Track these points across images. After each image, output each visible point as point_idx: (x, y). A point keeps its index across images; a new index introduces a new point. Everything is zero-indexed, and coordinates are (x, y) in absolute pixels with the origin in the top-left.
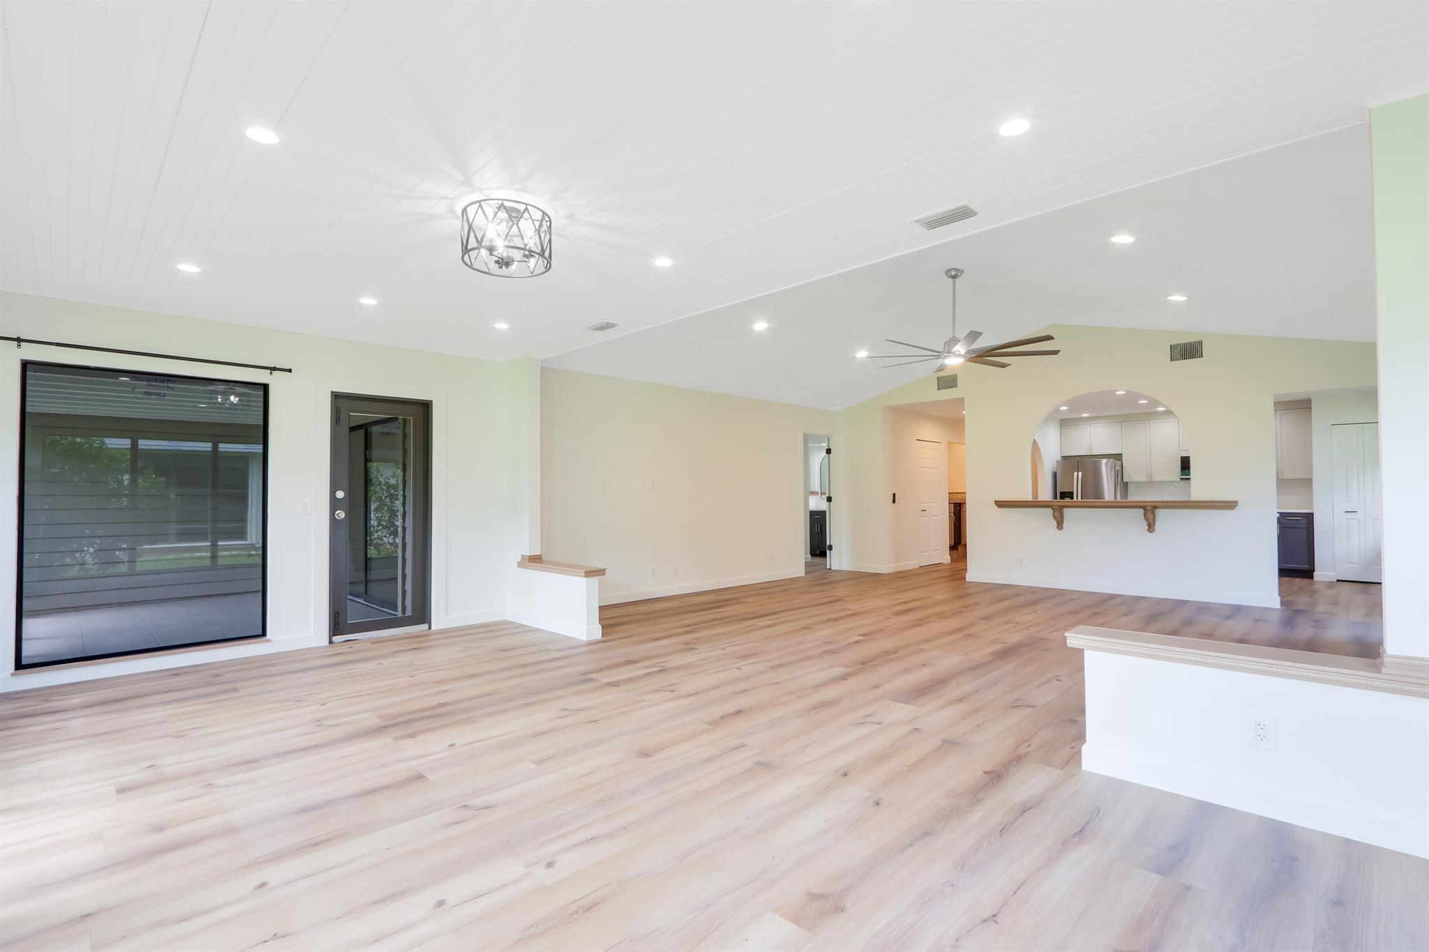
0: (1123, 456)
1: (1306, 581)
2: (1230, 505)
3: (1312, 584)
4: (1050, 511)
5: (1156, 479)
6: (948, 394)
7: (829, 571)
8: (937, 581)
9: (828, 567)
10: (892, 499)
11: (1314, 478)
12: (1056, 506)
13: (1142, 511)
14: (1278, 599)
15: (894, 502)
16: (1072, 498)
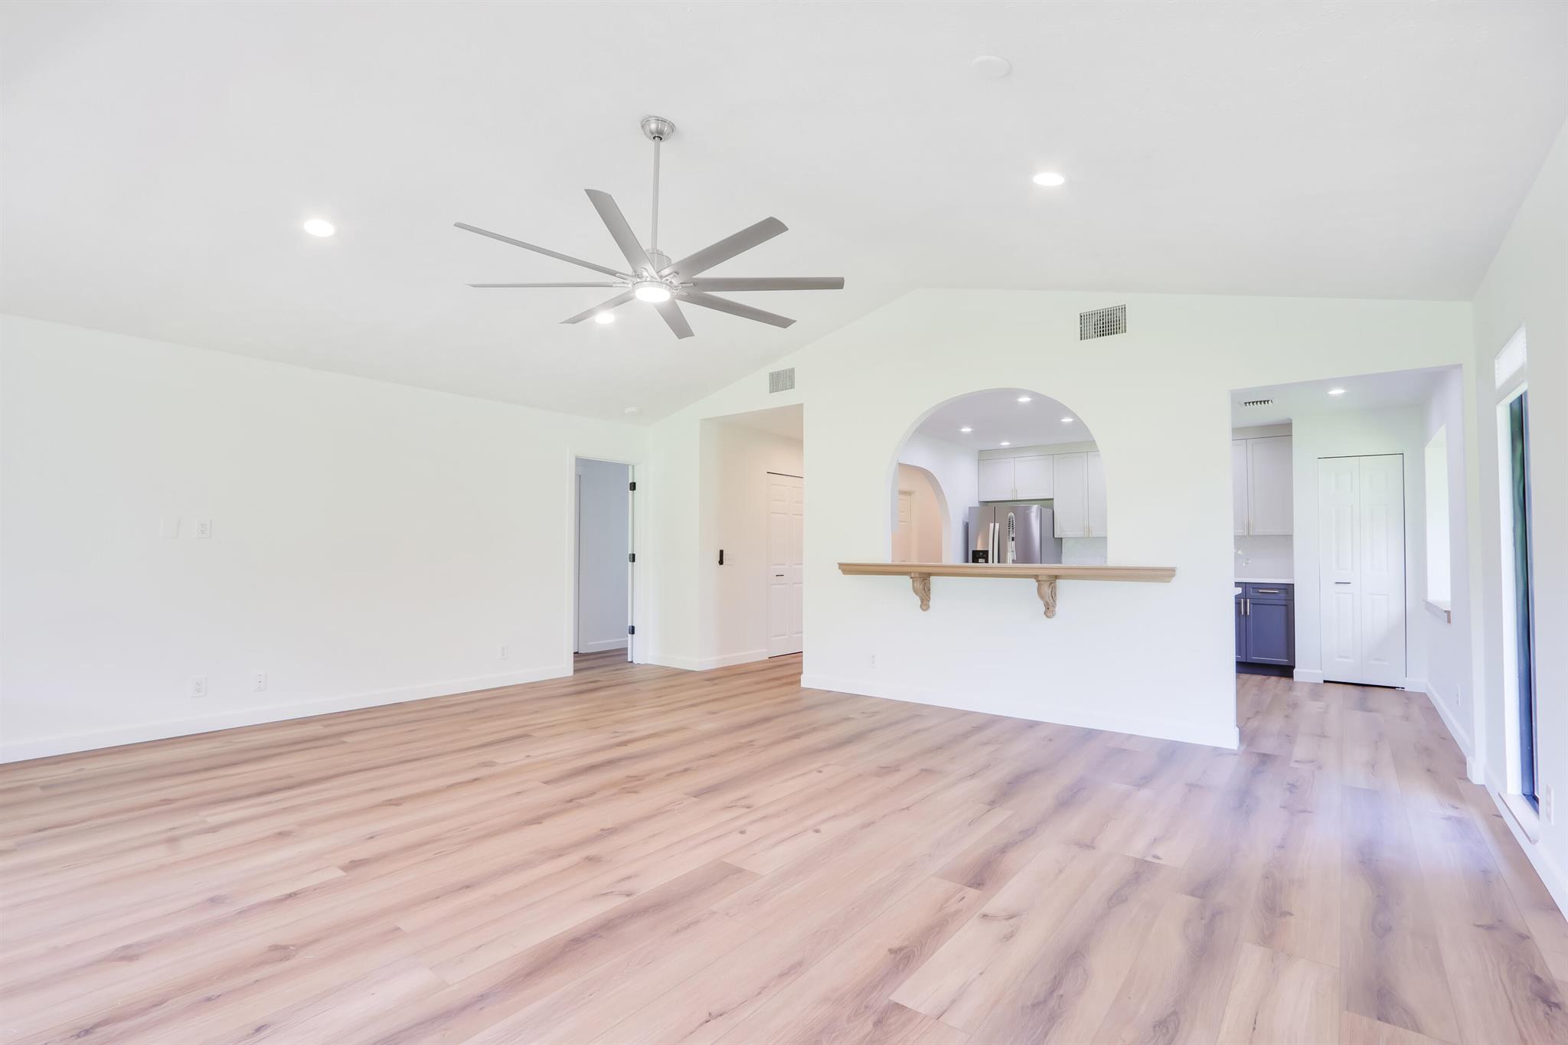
0: (1055, 502)
1: (1284, 680)
2: (1165, 574)
3: (1290, 689)
4: (906, 581)
5: (1094, 533)
6: (785, 399)
7: (629, 665)
8: (771, 684)
9: (630, 659)
10: (719, 559)
11: (1294, 534)
12: (915, 572)
13: (1033, 583)
14: (1235, 732)
15: (721, 562)
16: (987, 562)
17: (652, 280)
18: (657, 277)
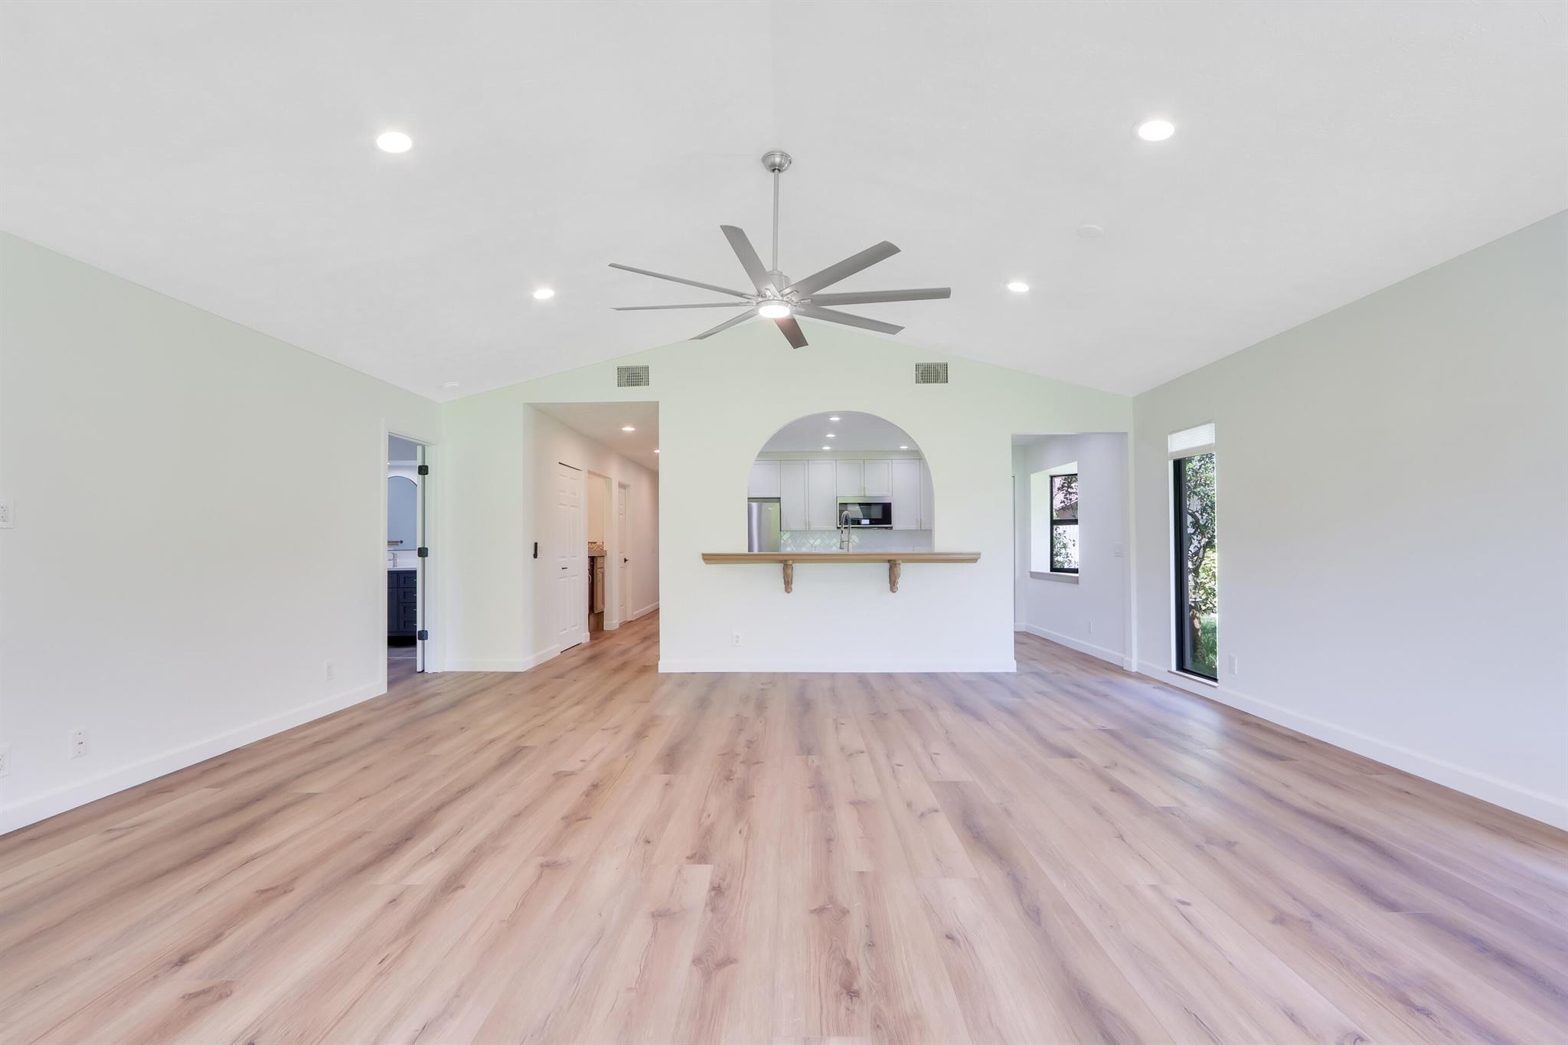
0: (782, 500)
2: (973, 559)
5: (814, 527)
7: (420, 673)
9: (419, 669)
10: (533, 553)
12: (788, 560)
13: (886, 566)
15: (535, 556)
17: (775, 299)
18: (779, 296)
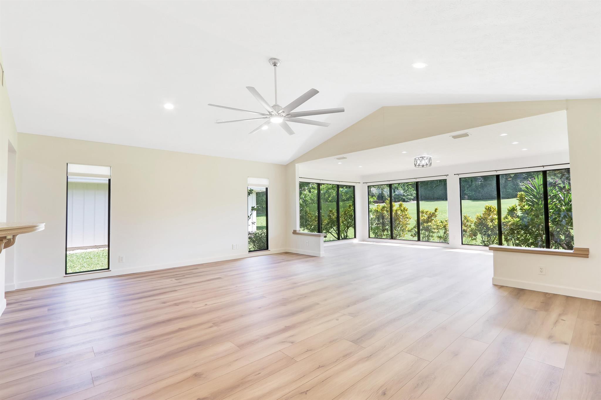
17: (276, 115)
18: (277, 114)
